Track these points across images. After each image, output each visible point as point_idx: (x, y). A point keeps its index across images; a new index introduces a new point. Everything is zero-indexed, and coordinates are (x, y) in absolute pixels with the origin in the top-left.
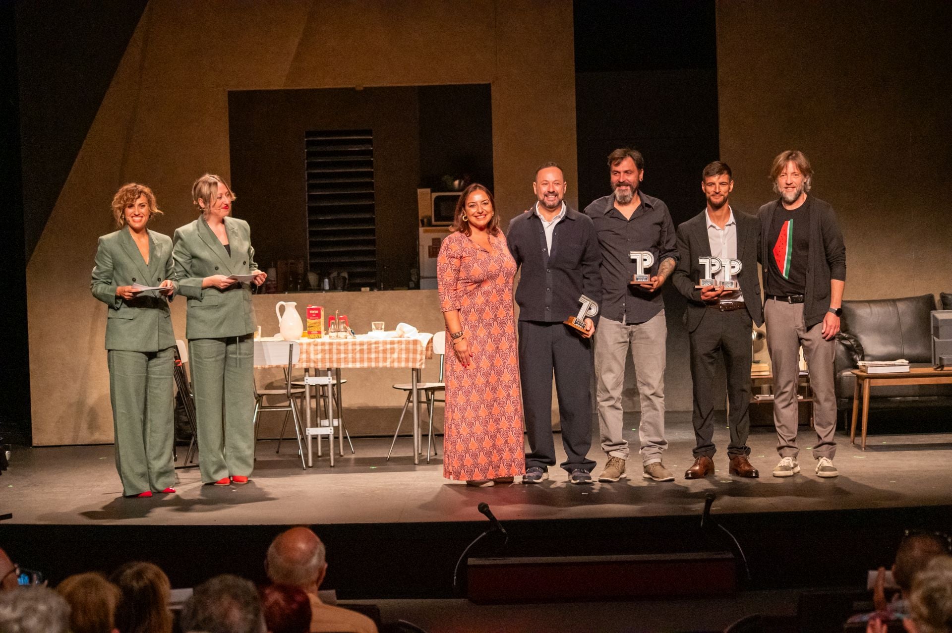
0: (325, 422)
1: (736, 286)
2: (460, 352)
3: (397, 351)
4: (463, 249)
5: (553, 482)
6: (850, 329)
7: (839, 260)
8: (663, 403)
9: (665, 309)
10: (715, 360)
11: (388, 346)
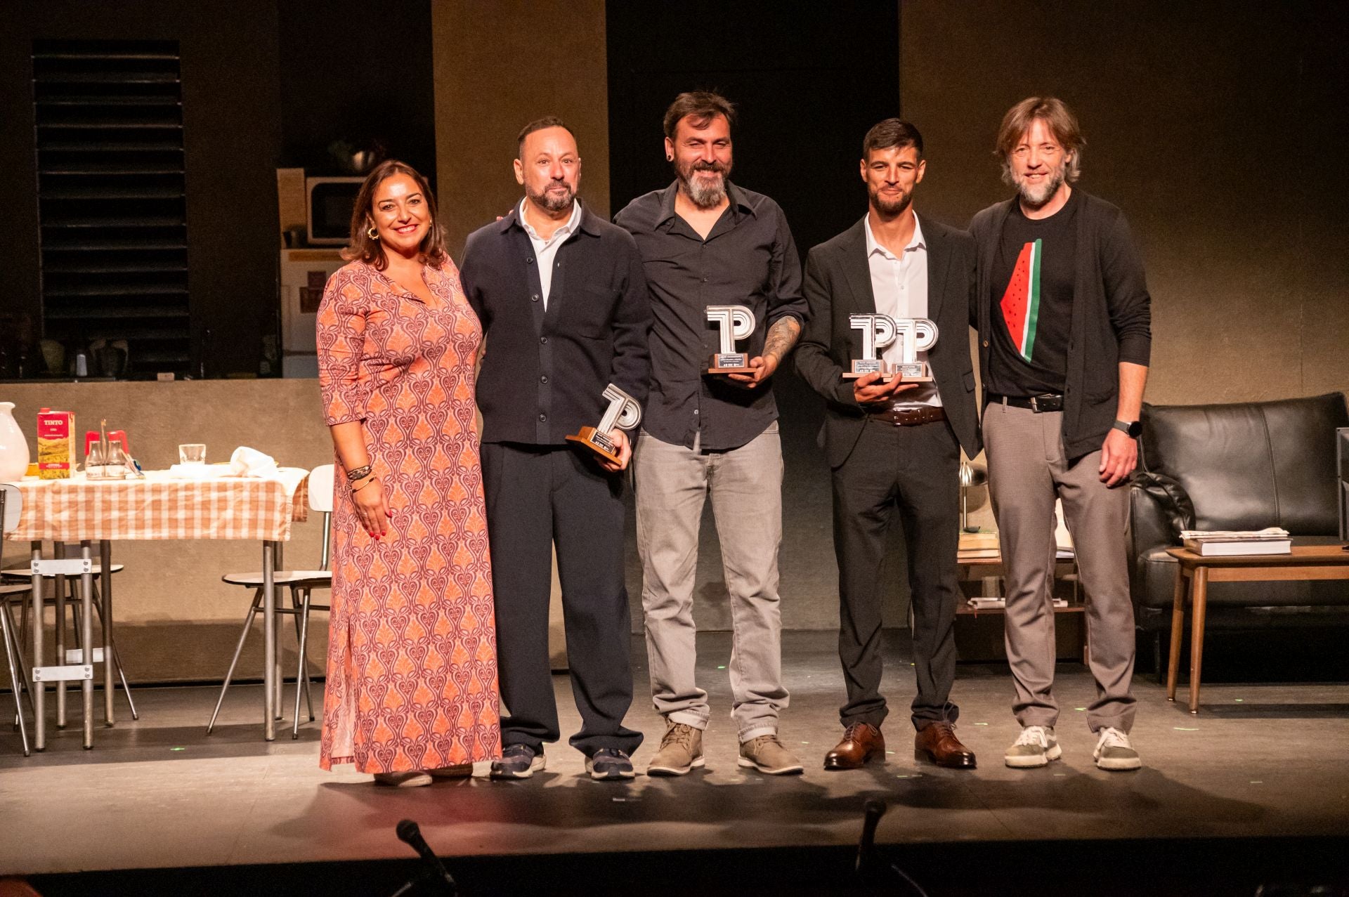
0: (76, 655)
1: (927, 375)
2: (366, 508)
3: (231, 504)
4: (371, 297)
5: (554, 776)
6: (1167, 463)
7: (1137, 323)
8: (776, 613)
9: (779, 420)
10: (884, 525)
11: (214, 495)
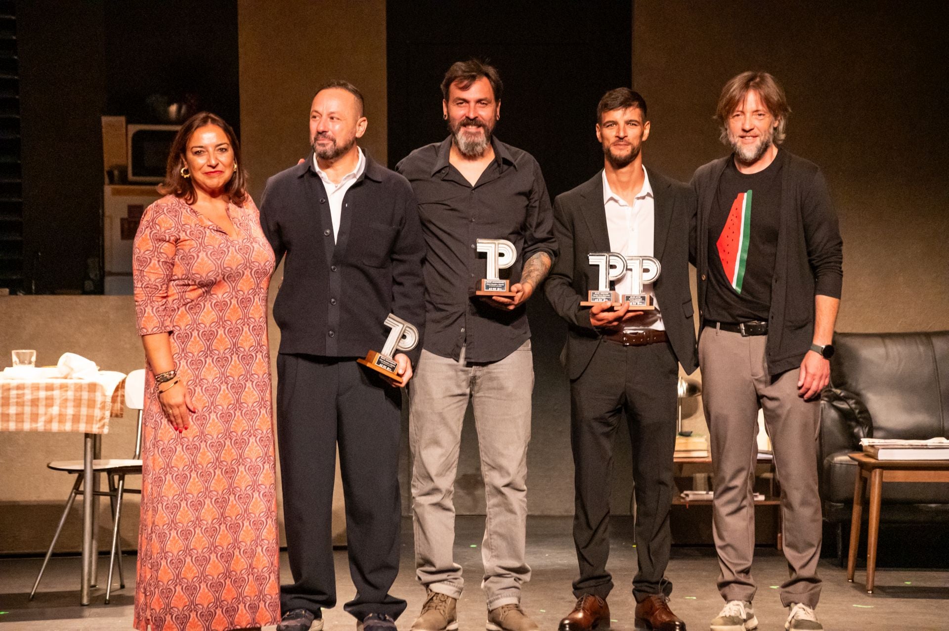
1: (651, 304)
2: (171, 407)
3: (57, 402)
4: (182, 227)
6: (850, 381)
7: (830, 262)
8: (523, 501)
9: (532, 339)
10: (613, 429)
11: (42, 394)
